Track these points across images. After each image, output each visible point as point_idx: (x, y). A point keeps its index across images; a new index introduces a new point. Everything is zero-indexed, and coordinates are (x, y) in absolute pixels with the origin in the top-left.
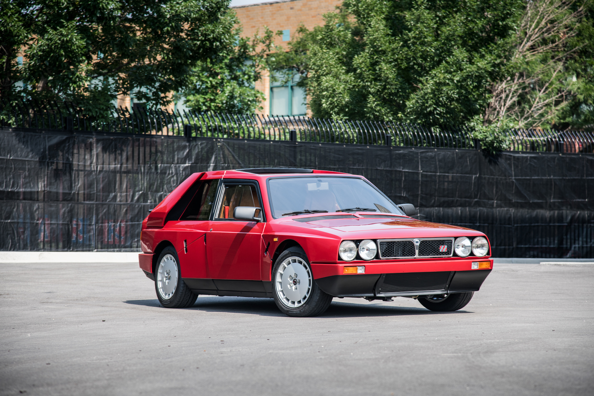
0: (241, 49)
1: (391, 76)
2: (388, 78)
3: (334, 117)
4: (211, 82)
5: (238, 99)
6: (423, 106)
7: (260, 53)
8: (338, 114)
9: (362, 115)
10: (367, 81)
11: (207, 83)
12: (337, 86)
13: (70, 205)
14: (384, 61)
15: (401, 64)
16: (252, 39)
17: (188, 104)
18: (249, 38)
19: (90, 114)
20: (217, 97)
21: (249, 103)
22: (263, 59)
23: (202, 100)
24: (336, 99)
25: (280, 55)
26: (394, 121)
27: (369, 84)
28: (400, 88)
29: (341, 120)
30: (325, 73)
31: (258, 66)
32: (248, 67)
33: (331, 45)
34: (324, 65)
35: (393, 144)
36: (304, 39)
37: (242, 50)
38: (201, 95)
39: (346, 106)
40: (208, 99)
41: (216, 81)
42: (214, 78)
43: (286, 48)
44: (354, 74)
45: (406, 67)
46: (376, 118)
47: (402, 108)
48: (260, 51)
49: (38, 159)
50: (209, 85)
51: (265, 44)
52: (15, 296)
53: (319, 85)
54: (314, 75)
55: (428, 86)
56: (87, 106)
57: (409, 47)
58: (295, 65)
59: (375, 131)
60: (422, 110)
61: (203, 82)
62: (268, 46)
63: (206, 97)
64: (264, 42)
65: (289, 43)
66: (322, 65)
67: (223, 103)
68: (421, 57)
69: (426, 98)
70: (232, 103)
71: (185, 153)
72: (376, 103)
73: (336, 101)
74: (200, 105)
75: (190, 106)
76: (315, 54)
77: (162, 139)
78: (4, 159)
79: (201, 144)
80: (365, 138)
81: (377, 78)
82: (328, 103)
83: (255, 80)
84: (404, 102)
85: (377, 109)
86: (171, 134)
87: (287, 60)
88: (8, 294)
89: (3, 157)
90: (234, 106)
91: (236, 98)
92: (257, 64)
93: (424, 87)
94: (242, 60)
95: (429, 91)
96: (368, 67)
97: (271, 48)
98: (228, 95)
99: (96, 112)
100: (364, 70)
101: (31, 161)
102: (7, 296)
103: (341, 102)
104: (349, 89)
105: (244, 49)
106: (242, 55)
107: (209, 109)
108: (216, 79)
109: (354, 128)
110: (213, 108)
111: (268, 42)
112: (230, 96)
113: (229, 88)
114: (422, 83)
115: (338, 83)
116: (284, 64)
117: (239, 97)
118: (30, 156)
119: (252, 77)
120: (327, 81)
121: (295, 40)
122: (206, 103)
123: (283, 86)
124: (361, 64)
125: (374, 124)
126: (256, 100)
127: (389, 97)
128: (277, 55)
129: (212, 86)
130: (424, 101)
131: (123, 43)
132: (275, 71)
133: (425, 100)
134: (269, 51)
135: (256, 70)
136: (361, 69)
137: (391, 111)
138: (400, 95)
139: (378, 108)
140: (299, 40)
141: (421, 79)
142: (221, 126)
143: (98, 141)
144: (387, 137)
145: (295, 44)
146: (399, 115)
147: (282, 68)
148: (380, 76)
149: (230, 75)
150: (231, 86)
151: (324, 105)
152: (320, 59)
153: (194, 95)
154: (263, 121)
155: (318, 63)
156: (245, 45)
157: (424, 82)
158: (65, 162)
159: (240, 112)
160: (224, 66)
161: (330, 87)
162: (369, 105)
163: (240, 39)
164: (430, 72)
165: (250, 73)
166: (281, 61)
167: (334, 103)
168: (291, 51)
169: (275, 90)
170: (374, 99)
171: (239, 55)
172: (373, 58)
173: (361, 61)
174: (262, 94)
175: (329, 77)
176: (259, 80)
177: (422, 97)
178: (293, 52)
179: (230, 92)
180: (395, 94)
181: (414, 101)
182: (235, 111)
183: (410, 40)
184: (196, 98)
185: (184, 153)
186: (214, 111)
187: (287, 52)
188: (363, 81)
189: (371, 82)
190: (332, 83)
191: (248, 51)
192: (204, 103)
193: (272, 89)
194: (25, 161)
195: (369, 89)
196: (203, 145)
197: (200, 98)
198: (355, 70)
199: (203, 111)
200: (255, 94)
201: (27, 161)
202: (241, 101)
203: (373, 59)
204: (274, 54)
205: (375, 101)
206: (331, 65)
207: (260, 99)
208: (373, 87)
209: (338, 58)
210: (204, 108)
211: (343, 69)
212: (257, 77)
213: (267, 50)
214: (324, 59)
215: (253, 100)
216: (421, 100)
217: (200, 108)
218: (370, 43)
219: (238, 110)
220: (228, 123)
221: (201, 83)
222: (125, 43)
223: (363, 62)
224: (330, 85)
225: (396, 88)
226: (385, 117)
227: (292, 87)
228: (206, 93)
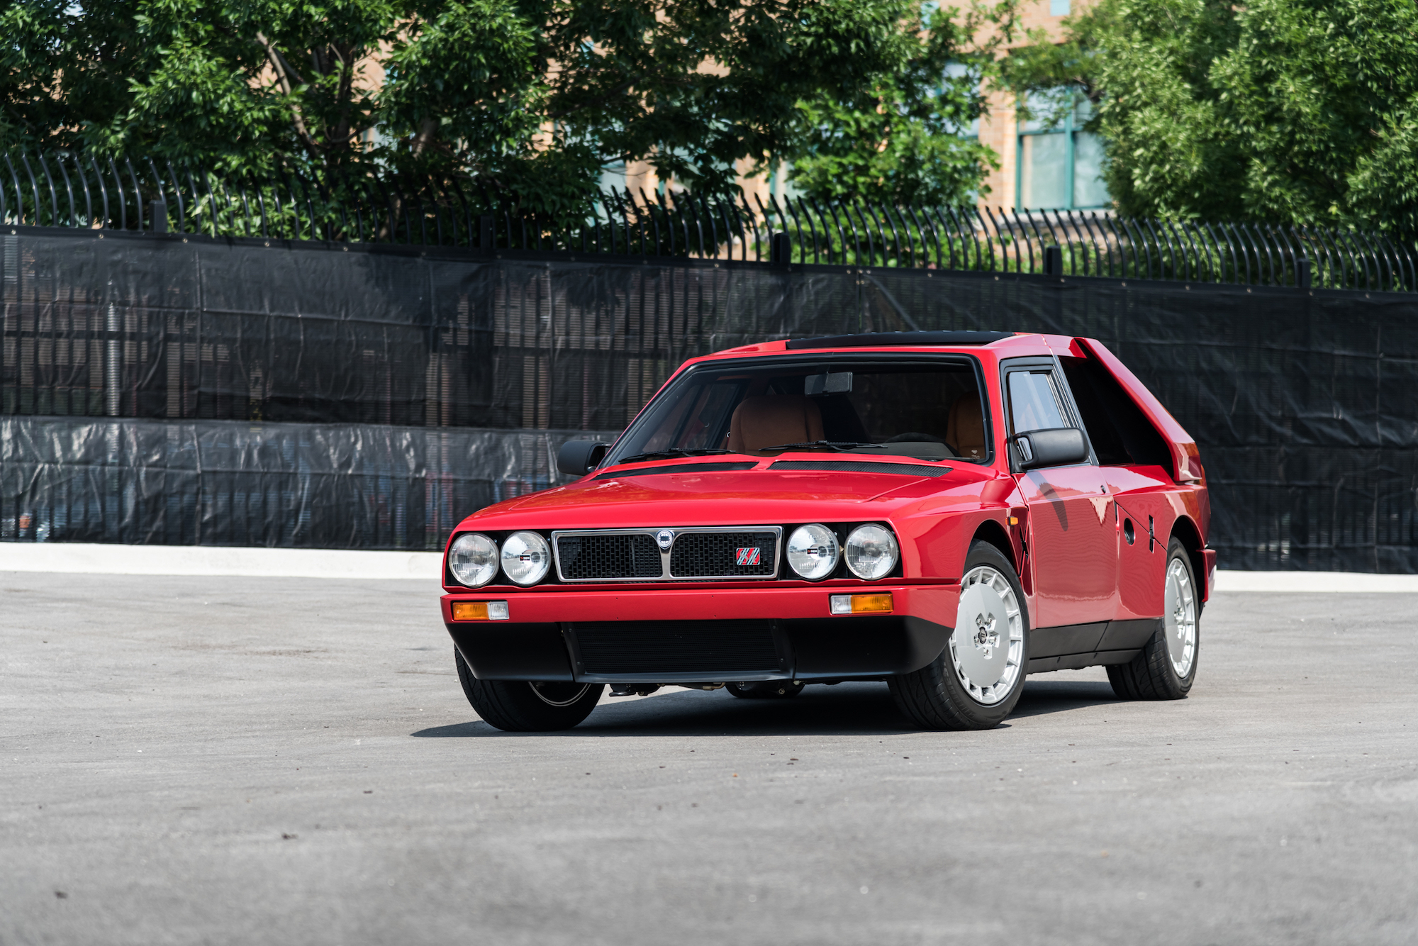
0: (936, 37)
1: (1306, 110)
2: (1299, 114)
3: (1164, 213)
4: (857, 121)
5: (927, 166)
6: (1391, 190)
7: (988, 46)
8: (1174, 205)
9: (1236, 210)
10: (1246, 123)
11: (848, 124)
12: (1170, 135)
13: (486, 436)
14: (1288, 69)
15: (1334, 77)
16: (963, 13)
17: (797, 179)
18: (957, 10)
19: (539, 209)
20: (874, 161)
21: (956, 176)
22: (992, 64)
23: (834, 170)
24: (1167, 167)
25: (1040, 52)
26: (1318, 224)
27: (1252, 130)
28: (1333, 138)
29: (1181, 220)
30: (1139, 103)
31: (980, 79)
32: (954, 85)
33: (1153, 32)
34: (1137, 84)
35: (1315, 285)
36: (1104, 10)
37: (939, 40)
38: (831, 157)
39: (1196, 183)
40: (851, 168)
41: (870, 120)
42: (864, 112)
43: (1057, 35)
44: (1214, 105)
45: (1346, 85)
46: (1273, 217)
47: (1338, 191)
48: (986, 42)
49: (410, 322)
50: (852, 131)
51: (999, 25)
52: (340, 655)
53: (1127, 132)
54: (1113, 107)
55: (1403, 135)
56: (530, 187)
57: (1351, 36)
58: (1079, 78)
59: (1268, 250)
60: (1387, 196)
61: (837, 124)
62: (1007, 29)
63: (845, 161)
64: (995, 20)
65: (1065, 22)
66: (1133, 81)
67: (887, 178)
68: (1384, 59)
69: (1397, 167)
70: (911, 176)
71: (777, 306)
72: (1270, 178)
73: (1169, 172)
74: (830, 182)
75: (802, 186)
76: (1113, 55)
77: (716, 271)
78: (331, 321)
79: (815, 283)
80: (1243, 269)
81: (1273, 116)
82: (1147, 178)
83: (971, 118)
84: (1342, 177)
85: (1273, 195)
86: (751, 257)
87: (1058, 66)
88: (325, 651)
89: (330, 317)
90: (917, 183)
91: (923, 162)
92: (978, 75)
93: (1393, 139)
94: (937, 64)
95: (1405, 148)
96: (1247, 86)
97: (1013, 35)
98: (902, 156)
99: (553, 202)
100: (1237, 93)
101: (395, 325)
102: (322, 655)
103: (1183, 175)
104: (1204, 141)
105: (945, 40)
106: (939, 52)
107: (853, 190)
108: (871, 114)
109: (1214, 244)
110: (862, 189)
111: (1005, 19)
112: (907, 158)
113: (903, 136)
114: (1388, 129)
115: (1174, 125)
116: (1051, 75)
117: (929, 160)
118: (393, 313)
119: (963, 108)
120: (1145, 122)
121: (1079, 14)
122: (845, 178)
123: (1046, 132)
124: (1230, 78)
125: (1265, 233)
126: (973, 170)
127: (1306, 162)
128: (1032, 52)
129: (861, 133)
130: (1392, 174)
131: (623, 28)
132: (1028, 92)
133: (1396, 171)
134: (1010, 40)
135: (974, 90)
136: (1230, 91)
137: (1310, 198)
138: (1332, 160)
139: (1277, 191)
140: (1090, 14)
141: (1386, 116)
142: (880, 236)
143: (556, 276)
144: (1300, 264)
145: (1078, 25)
146: (1333, 210)
147: (1047, 84)
148: (1279, 109)
149: (906, 104)
150: (909, 132)
151: (1138, 183)
152: (1126, 67)
153: (813, 157)
154: (1001, 221)
155: (1123, 77)
156: (946, 27)
157: (1393, 125)
158: (473, 327)
159: (933, 200)
160: (891, 82)
161: (1152, 137)
162: (1252, 185)
163: (932, 11)
164: (1409, 100)
165: (958, 100)
166: (1042, 66)
167: (1163, 177)
168: (1069, 42)
169: (1028, 141)
170: (1265, 169)
171: (931, 52)
172: (1260, 63)
173: (1229, 71)
174: (990, 152)
175: (1149, 112)
176: (983, 116)
177: (1387, 164)
178: (1075, 44)
179: (906, 149)
180: (1320, 156)
181: (1367, 174)
182: (920, 195)
183: (1352, 17)
184: (817, 163)
185: (772, 305)
186: (865, 197)
187: (1059, 45)
188: (1236, 121)
189: (1257, 126)
190: (1159, 125)
191: (953, 41)
192: (839, 177)
193: (1021, 138)
194: (381, 325)
195: (1254, 143)
196: (820, 286)
197: (828, 162)
198: (1215, 95)
199: (836, 198)
200: (970, 154)
201: (387, 325)
202: (934, 171)
203: (1260, 65)
204: (1025, 48)
205: (1265, 175)
206: (1153, 82)
207: (987, 167)
208: (1263, 138)
209: (1173, 62)
210: (839, 189)
211: (1185, 91)
212: (977, 109)
213: (1005, 40)
214: (1135, 66)
215: (967, 169)
216: (1384, 171)
217: (830, 191)
218: (1251, 26)
219: (927, 194)
220: (897, 226)
221: (831, 126)
222: (627, 29)
223: (1235, 73)
224: (1152, 132)
225: (1320, 141)
226: (1294, 215)
227: (1074, 135)
228: (846, 151)
